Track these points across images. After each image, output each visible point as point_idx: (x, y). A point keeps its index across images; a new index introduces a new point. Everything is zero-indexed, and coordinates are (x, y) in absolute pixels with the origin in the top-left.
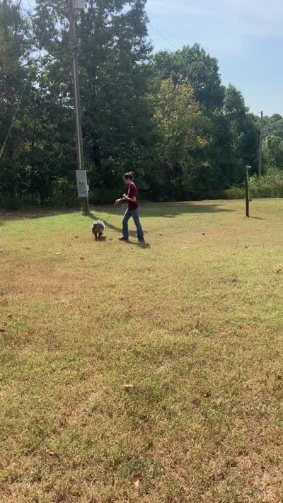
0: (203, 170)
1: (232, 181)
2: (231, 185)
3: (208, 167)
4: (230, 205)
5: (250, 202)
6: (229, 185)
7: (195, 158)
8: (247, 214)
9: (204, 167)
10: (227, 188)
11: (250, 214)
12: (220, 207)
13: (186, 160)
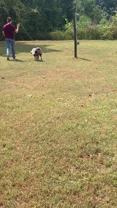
0: (34, 15)
1: (54, 25)
2: (54, 28)
3: (37, 13)
4: (58, 45)
5: (78, 45)
6: (52, 28)
7: (26, 6)
8: (76, 56)
9: (34, 13)
10: (51, 30)
11: (78, 56)
12: (49, 47)
13: (19, 7)
